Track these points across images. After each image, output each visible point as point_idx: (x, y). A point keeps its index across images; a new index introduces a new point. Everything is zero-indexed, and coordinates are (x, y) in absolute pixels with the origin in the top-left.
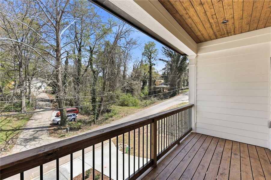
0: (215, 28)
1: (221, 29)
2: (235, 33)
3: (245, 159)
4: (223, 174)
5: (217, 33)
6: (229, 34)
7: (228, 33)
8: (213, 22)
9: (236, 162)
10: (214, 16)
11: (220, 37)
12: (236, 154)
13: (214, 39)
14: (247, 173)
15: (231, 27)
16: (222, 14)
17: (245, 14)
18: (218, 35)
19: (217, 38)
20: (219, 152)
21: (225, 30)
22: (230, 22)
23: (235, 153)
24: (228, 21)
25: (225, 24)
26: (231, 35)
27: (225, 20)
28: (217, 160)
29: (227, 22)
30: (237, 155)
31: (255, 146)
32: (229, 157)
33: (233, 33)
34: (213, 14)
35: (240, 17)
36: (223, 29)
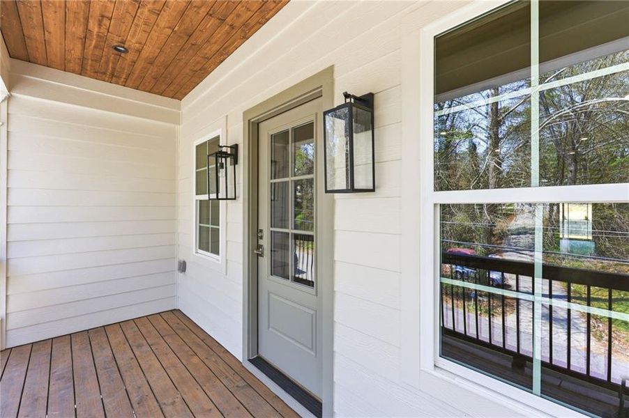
0: (92, 47)
1: (103, 59)
2: (126, 82)
3: (159, 344)
4: (141, 400)
5: (90, 62)
6: (114, 78)
7: (112, 75)
8: (95, 33)
9: (149, 361)
10: (106, 22)
11: (92, 74)
12: (139, 346)
13: (73, 72)
14: (174, 366)
15: (126, 68)
16: (125, 30)
17: (161, 59)
18: (89, 68)
19: (82, 71)
20: (105, 362)
21: (110, 66)
22: (130, 57)
23: (137, 344)
24: (128, 52)
25: (119, 53)
26: (117, 83)
27: (122, 45)
28: (113, 381)
29: (123, 52)
30: (143, 345)
31: (159, 313)
32: (132, 358)
33: (122, 80)
34: (106, 14)
35: (151, 59)
36: (107, 63)
